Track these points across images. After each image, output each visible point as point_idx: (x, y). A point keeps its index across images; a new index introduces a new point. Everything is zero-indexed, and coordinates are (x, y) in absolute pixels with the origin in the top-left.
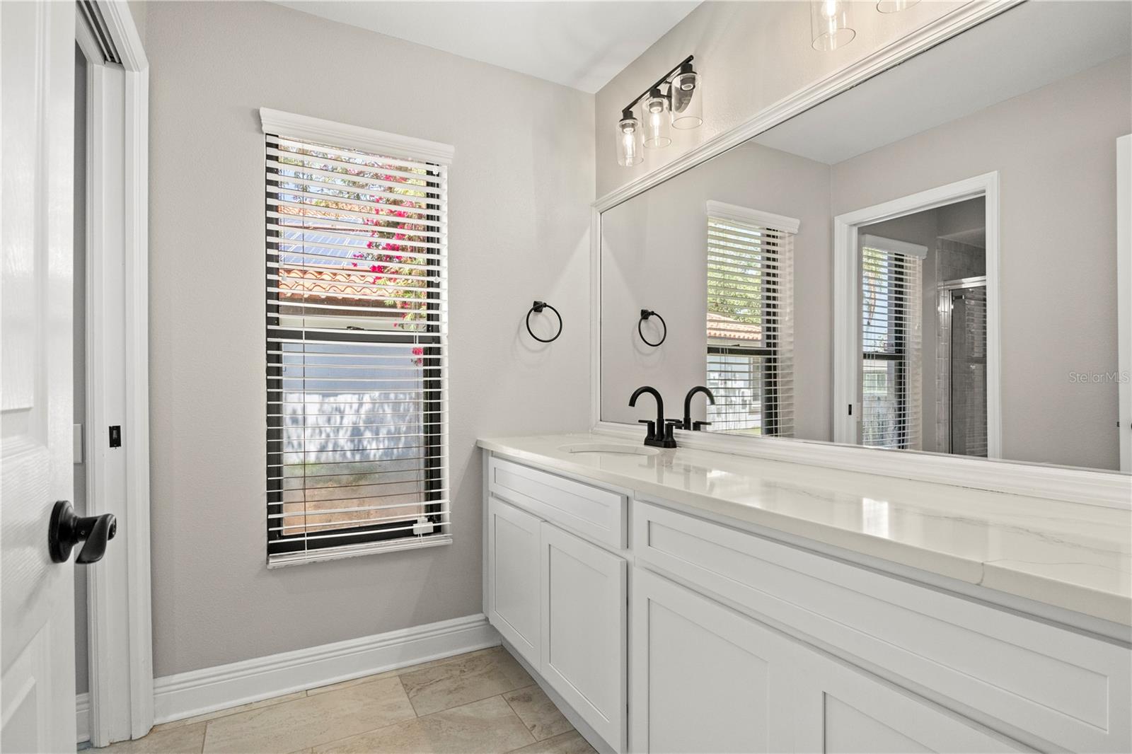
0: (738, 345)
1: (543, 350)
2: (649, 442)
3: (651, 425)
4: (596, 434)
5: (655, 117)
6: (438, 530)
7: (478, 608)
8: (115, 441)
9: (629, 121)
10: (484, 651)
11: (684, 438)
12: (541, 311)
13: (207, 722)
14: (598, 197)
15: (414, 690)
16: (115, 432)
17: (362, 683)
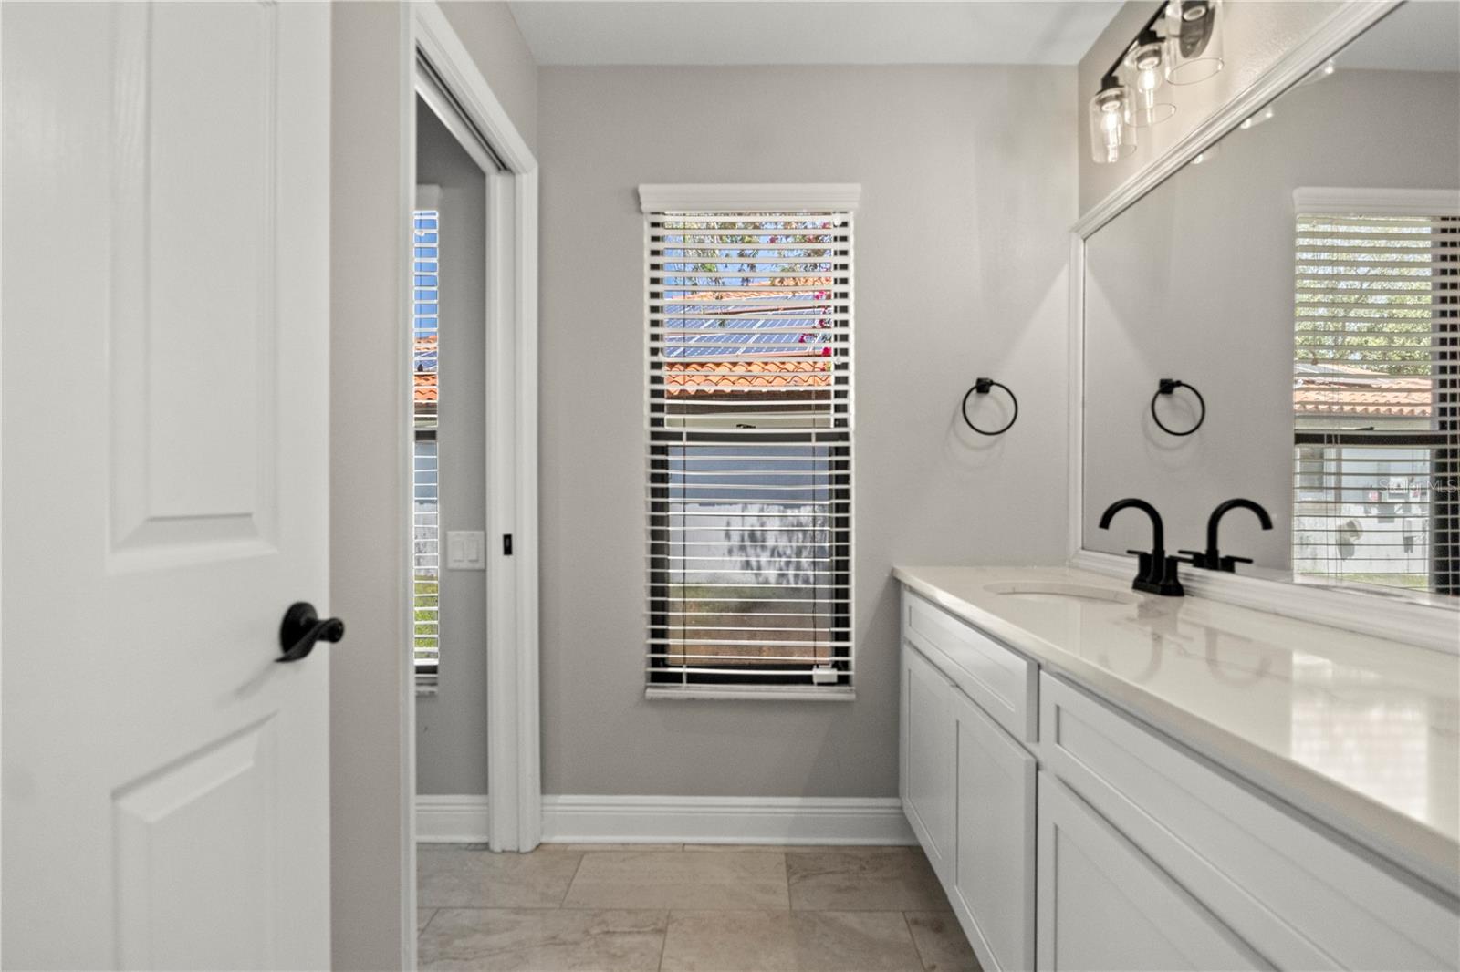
0: (1371, 429)
1: (990, 446)
2: (1139, 584)
3: (1144, 558)
4: (1076, 567)
5: (1146, 76)
6: (843, 680)
7: (894, 792)
8: (508, 550)
9: (1112, 92)
10: (897, 849)
11: (1198, 581)
12: (987, 391)
13: (585, 852)
14: (1081, 215)
15: (799, 875)
16: (508, 540)
17: (743, 852)
